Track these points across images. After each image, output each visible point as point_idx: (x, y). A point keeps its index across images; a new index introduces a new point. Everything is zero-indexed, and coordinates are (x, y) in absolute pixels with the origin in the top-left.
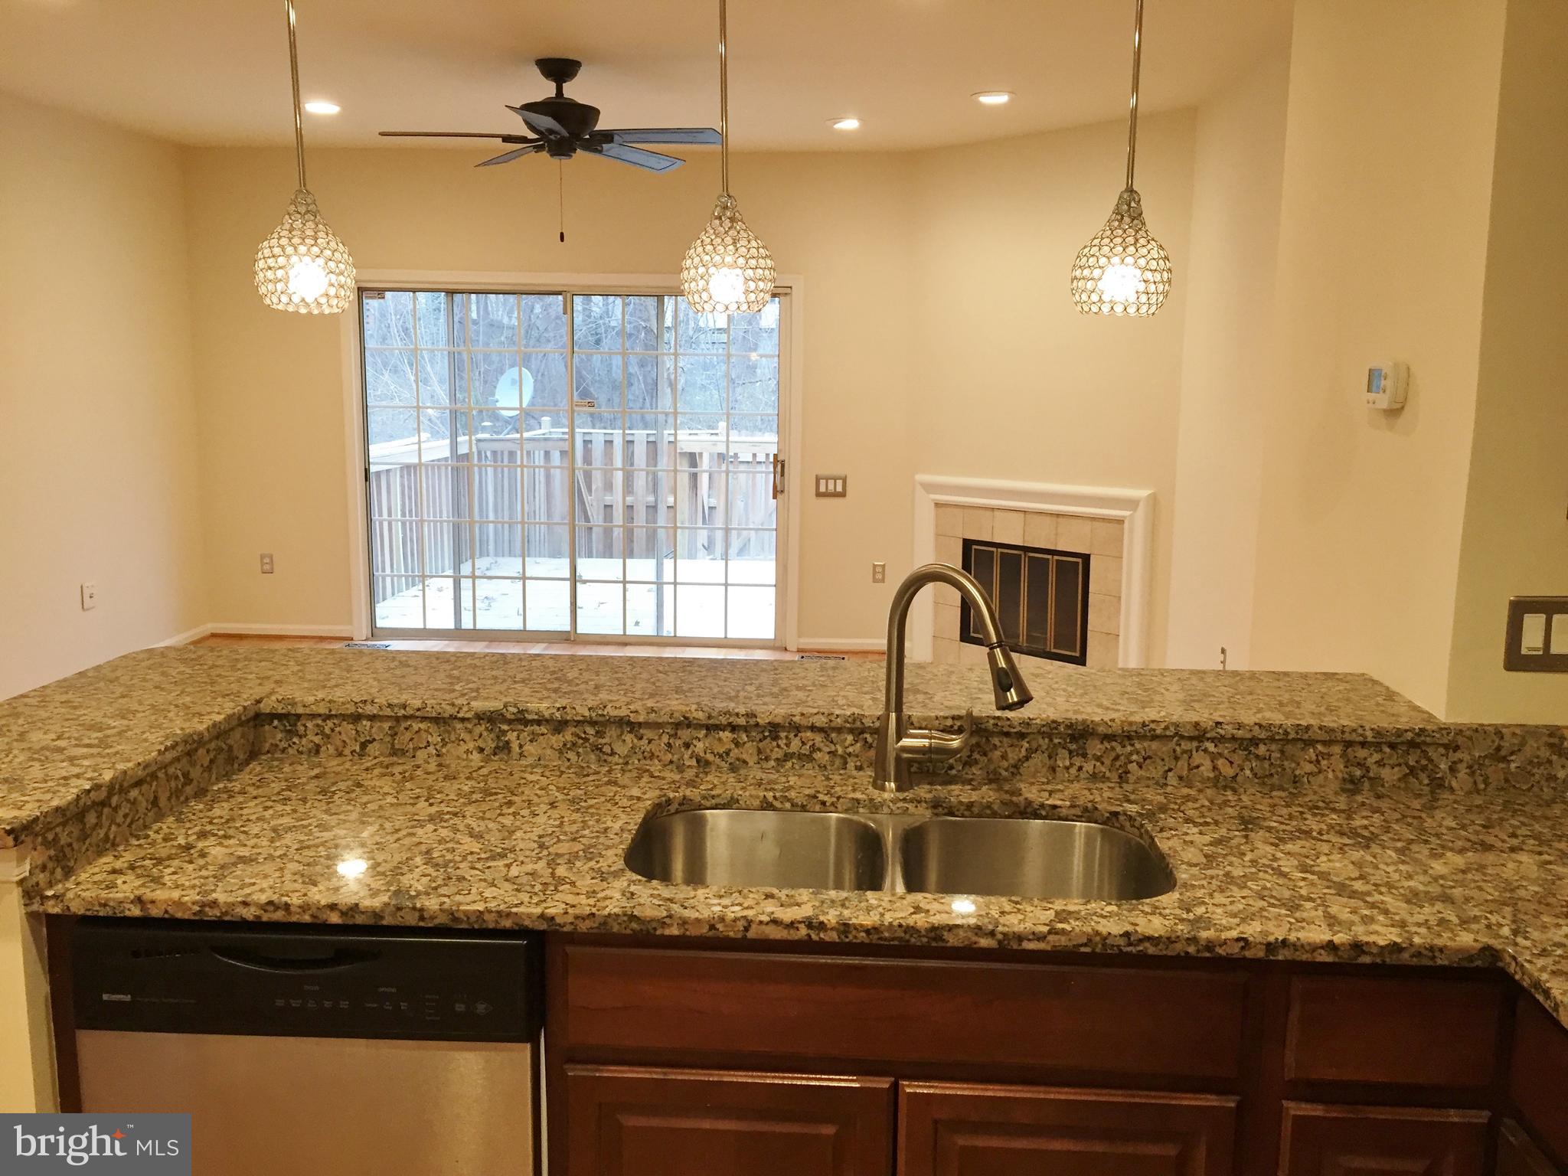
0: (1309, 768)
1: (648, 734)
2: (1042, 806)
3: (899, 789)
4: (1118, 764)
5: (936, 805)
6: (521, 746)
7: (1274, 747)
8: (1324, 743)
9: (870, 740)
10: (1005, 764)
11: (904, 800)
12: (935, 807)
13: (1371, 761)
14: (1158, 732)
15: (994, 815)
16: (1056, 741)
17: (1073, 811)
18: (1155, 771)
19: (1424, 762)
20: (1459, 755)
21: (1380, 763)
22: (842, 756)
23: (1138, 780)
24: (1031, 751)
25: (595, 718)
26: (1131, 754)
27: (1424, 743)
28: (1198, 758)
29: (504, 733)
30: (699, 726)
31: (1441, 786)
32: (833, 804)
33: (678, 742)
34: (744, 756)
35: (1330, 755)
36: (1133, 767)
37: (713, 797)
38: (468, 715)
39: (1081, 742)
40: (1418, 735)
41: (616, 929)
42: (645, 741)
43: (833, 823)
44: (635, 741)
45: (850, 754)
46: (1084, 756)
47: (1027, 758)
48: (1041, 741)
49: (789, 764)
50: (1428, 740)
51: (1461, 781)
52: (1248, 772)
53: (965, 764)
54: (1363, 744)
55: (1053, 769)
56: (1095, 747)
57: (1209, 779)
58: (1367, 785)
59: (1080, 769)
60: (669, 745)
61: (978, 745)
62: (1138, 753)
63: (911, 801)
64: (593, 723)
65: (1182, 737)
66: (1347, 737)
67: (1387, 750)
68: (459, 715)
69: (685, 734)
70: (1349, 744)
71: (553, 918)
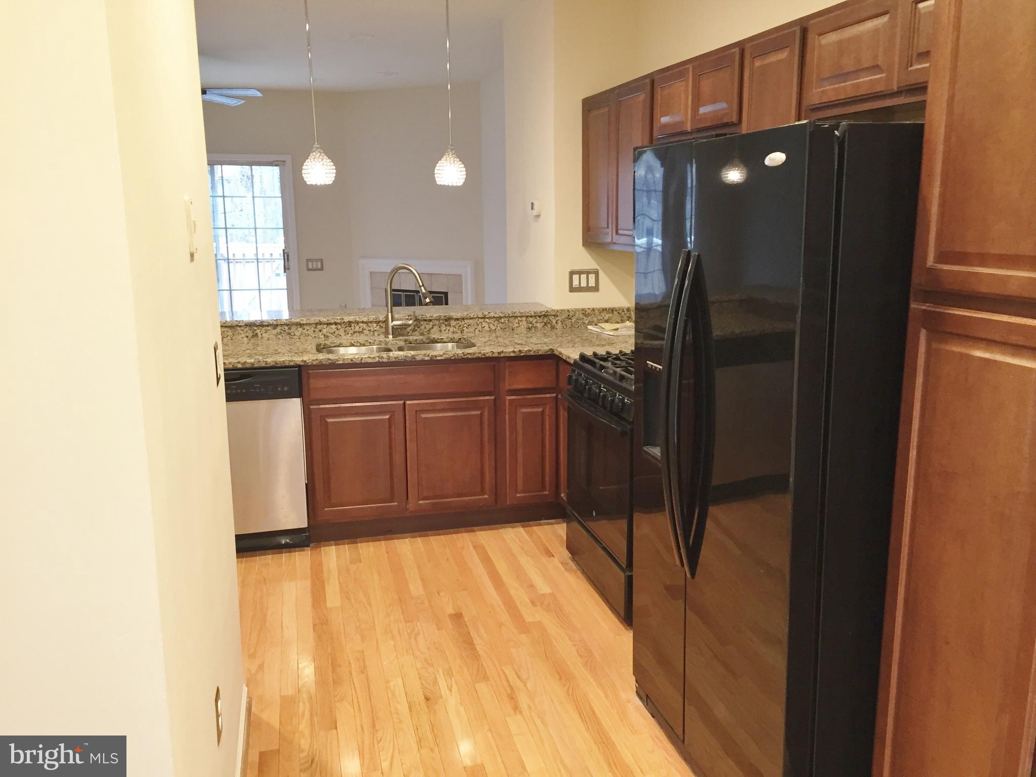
0: (517, 325)
1: (307, 327)
2: (438, 339)
3: (393, 338)
4: (460, 328)
5: (406, 341)
6: (261, 335)
7: (506, 319)
8: (520, 317)
9: (382, 325)
10: (425, 330)
11: (396, 340)
12: (405, 341)
13: (533, 322)
14: (472, 317)
15: (424, 343)
16: (441, 322)
17: (447, 340)
18: (471, 329)
19: (549, 321)
20: (558, 318)
21: (536, 322)
22: (373, 331)
23: (467, 332)
24: (433, 326)
25: (288, 323)
26: (464, 324)
27: (548, 315)
28: (484, 324)
29: (255, 330)
30: (325, 324)
31: (554, 328)
32: (373, 343)
33: (317, 330)
34: (340, 334)
35: (522, 321)
36: (465, 328)
37: (334, 343)
38: (242, 325)
39: (449, 322)
40: (546, 312)
41: (324, 363)
42: (305, 330)
43: (375, 349)
44: (302, 331)
45: (375, 330)
46: (450, 326)
47: (432, 328)
48: (436, 322)
49: (355, 335)
50: (549, 314)
51: (559, 326)
52: (499, 328)
53: (413, 331)
54: (531, 316)
55: (441, 331)
56: (453, 323)
57: (488, 331)
58: (533, 328)
59: (449, 330)
60: (314, 331)
61: (416, 324)
62: (466, 324)
63: (398, 340)
64: (287, 325)
65: (479, 318)
66: (527, 315)
67: (538, 318)
68: (239, 325)
69: (319, 327)
70: (527, 317)
71: (305, 361)
